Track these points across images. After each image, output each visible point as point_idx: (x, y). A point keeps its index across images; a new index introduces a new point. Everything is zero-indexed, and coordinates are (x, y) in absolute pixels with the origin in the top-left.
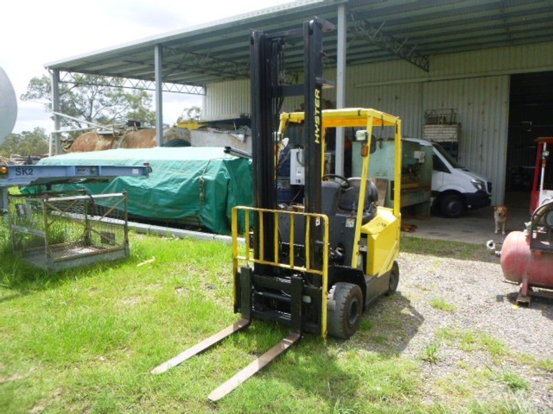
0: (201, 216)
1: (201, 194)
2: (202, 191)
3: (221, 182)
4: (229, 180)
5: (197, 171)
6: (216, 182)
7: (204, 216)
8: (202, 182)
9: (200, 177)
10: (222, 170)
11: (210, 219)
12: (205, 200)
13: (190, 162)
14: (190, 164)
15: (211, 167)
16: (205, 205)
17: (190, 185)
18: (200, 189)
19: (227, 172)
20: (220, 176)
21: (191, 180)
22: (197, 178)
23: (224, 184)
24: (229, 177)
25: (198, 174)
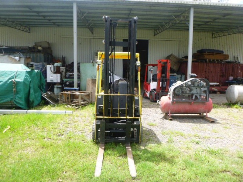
0: (15, 101)
1: (14, 89)
2: (14, 88)
3: (27, 83)
4: (31, 81)
5: (10, 77)
6: (24, 82)
7: (17, 101)
8: (14, 83)
9: (13, 80)
10: (26, 76)
11: (21, 102)
12: (17, 92)
13: (3, 72)
14: (3, 73)
15: (19, 74)
16: (16, 95)
17: (7, 85)
18: (13, 86)
19: (29, 77)
20: (25, 79)
21: (6, 82)
22: (10, 81)
23: (28, 83)
24: (31, 80)
25: (10, 79)
